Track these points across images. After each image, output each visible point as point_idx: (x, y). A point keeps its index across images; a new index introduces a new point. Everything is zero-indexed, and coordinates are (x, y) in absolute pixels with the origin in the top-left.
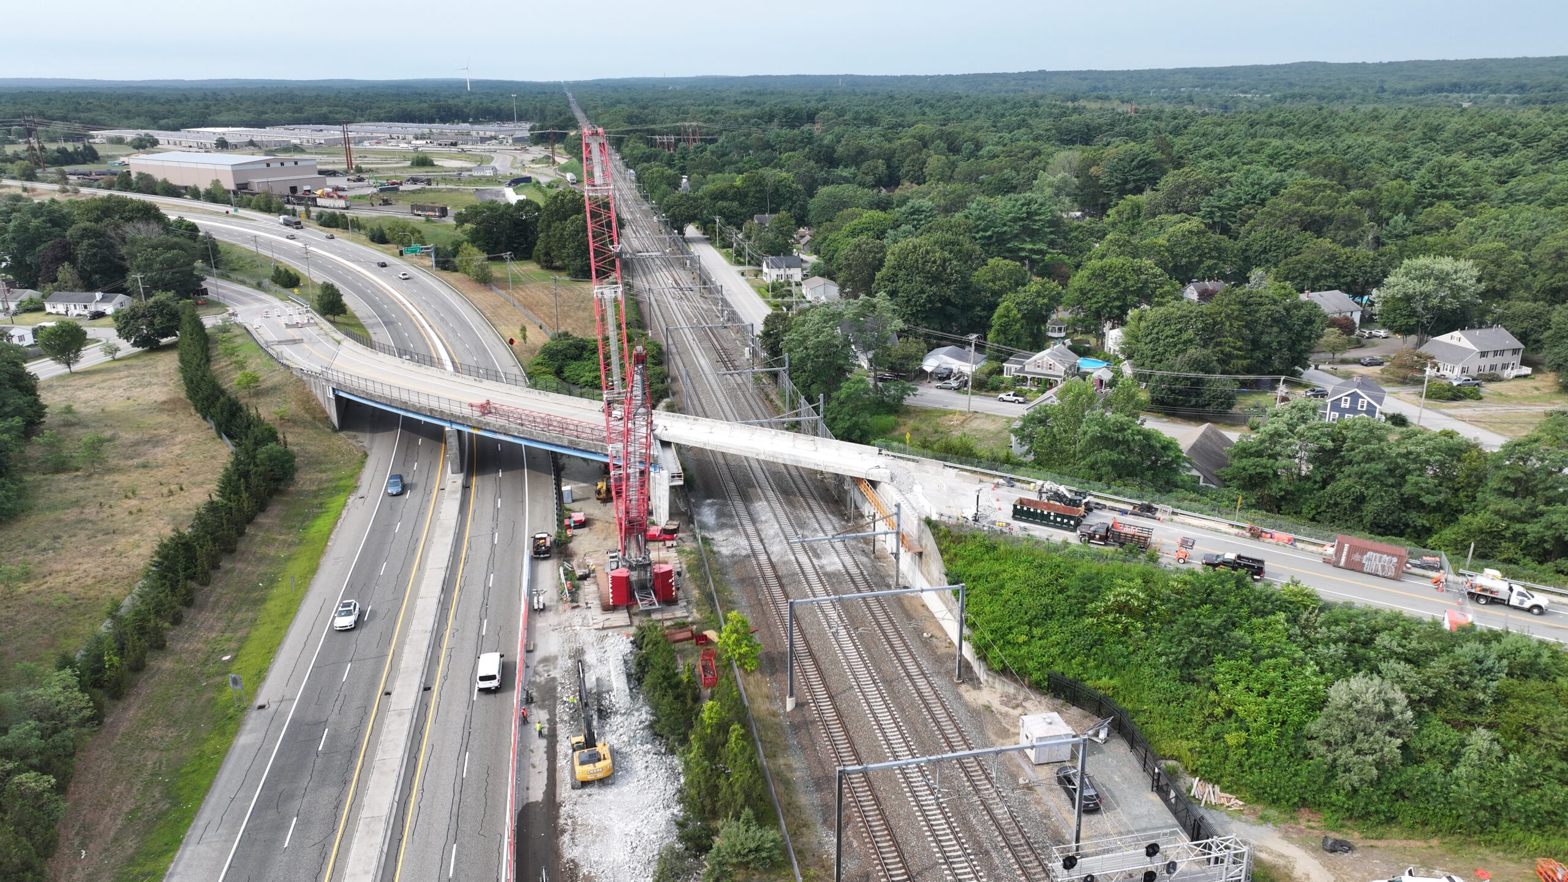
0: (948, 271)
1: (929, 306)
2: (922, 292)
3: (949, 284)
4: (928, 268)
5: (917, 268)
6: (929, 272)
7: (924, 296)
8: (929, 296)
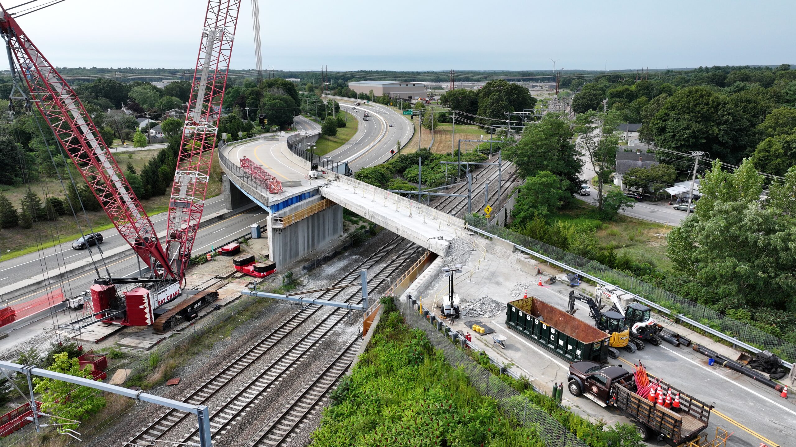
0: (720, 112)
1: (692, 140)
2: (688, 128)
3: (719, 124)
4: (698, 109)
5: (688, 109)
6: (699, 112)
7: (688, 132)
8: (694, 132)
